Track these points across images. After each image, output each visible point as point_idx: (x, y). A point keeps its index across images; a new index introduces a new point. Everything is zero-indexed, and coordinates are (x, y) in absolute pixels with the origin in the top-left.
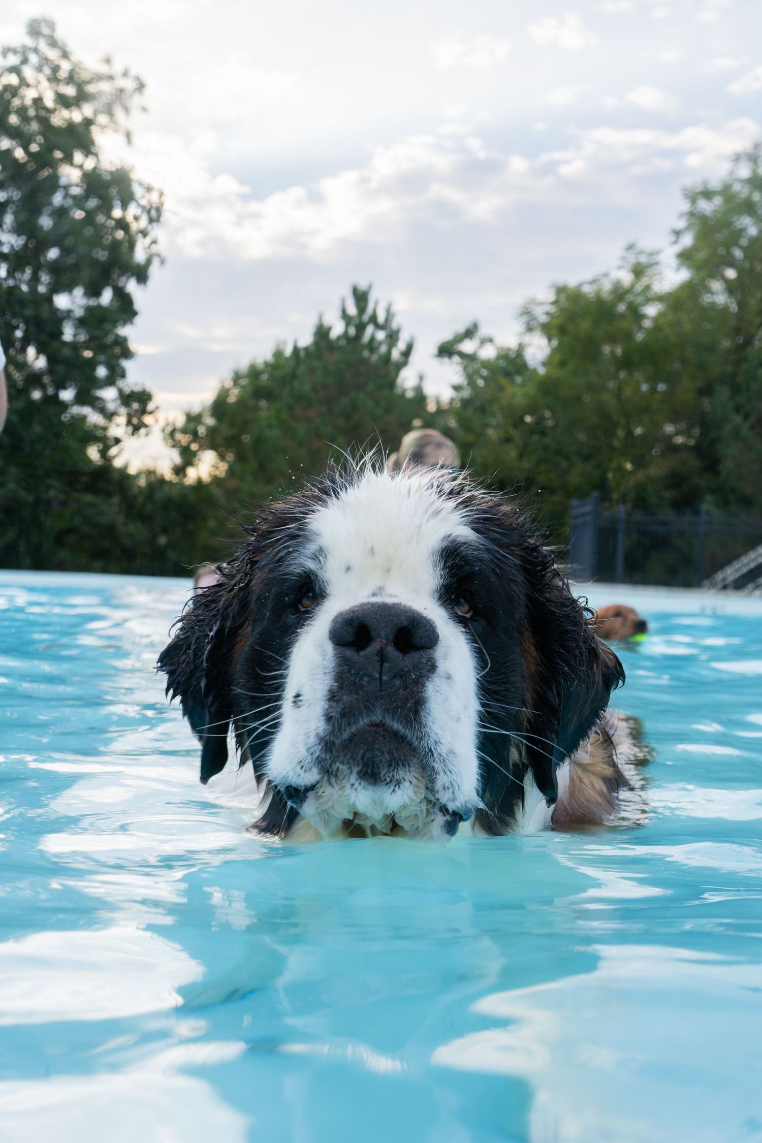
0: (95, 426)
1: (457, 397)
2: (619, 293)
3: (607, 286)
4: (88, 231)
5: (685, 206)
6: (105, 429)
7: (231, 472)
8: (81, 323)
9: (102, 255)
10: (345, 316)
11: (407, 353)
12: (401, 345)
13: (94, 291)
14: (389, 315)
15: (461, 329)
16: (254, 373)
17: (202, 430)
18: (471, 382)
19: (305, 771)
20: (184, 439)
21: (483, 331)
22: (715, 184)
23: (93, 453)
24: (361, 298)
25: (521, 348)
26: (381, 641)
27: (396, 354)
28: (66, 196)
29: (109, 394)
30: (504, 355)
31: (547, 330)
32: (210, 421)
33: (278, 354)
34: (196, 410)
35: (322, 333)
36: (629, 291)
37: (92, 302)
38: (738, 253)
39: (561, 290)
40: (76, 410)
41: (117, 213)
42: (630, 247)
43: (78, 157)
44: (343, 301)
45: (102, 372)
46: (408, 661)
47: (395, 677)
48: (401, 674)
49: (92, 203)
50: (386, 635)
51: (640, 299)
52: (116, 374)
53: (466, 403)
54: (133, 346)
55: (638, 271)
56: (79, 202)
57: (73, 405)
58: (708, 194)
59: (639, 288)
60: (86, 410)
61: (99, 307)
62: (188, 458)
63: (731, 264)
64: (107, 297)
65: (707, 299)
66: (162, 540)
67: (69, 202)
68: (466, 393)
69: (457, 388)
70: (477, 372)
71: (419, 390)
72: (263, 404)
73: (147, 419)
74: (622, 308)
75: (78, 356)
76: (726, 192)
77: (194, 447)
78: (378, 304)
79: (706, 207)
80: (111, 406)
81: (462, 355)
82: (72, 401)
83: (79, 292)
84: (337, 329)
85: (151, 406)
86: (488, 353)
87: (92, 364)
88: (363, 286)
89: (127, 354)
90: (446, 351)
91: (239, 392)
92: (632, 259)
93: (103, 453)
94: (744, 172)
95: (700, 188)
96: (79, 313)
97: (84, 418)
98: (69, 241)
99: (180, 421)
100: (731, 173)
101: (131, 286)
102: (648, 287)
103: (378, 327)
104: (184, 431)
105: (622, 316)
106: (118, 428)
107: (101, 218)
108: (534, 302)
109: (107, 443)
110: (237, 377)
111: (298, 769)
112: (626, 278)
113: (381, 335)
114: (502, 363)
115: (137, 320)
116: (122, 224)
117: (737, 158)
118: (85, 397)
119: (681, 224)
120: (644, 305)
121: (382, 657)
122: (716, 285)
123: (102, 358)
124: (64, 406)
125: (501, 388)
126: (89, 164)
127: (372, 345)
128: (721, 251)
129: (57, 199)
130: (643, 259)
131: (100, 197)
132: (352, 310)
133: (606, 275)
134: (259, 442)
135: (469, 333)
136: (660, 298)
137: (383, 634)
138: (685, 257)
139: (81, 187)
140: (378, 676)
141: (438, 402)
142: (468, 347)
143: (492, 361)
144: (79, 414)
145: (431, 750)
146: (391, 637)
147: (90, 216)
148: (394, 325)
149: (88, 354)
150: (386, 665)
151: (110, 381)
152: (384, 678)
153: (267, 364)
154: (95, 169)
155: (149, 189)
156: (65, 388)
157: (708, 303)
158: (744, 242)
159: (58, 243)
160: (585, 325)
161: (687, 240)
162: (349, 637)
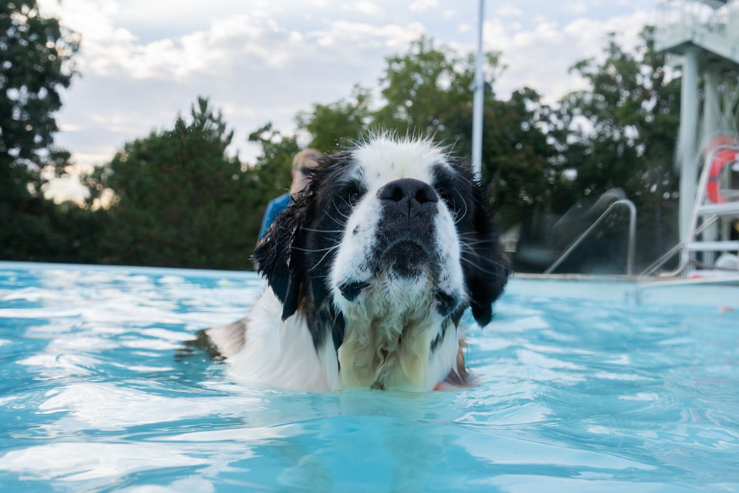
0: (33, 171)
1: (259, 164)
2: (351, 110)
3: (344, 106)
4: (31, 54)
5: (385, 66)
6: (39, 173)
7: (122, 203)
8: (25, 108)
9: (39, 68)
10: (193, 113)
11: (230, 137)
12: (227, 132)
13: (34, 89)
14: (220, 116)
15: (263, 126)
16: (138, 144)
17: (103, 177)
18: (267, 156)
19: (363, 271)
20: (92, 182)
21: (274, 128)
22: (401, 55)
23: (31, 188)
24: (203, 104)
25: (295, 138)
26: (409, 196)
27: (224, 138)
28: (17, 31)
29: (42, 153)
30: (285, 140)
31: (310, 128)
32: (109, 171)
33: (153, 135)
34: (101, 164)
35: (180, 123)
36: (356, 109)
37: (33, 96)
38: (413, 93)
39: (318, 107)
40: (20, 161)
41: (50, 44)
42: (357, 86)
43: (25, 9)
44: (193, 105)
45: (38, 139)
46: (424, 207)
47: (417, 215)
48: (420, 214)
49: (33, 37)
50: (411, 193)
51: (361, 114)
52: (47, 141)
53: (264, 167)
54: (58, 124)
55: (361, 99)
56: (24, 35)
57: (18, 158)
58: (398, 61)
59: (361, 107)
60: (27, 162)
61: (38, 100)
62: (95, 193)
63: (409, 98)
64: (42, 93)
65: (396, 116)
66: (77, 244)
67: (18, 36)
68: (265, 162)
69: (259, 159)
70: (271, 150)
71: (237, 158)
72: (143, 163)
73: (68, 169)
74: (352, 118)
75: (23, 129)
76: (407, 60)
77: (99, 187)
78: (214, 108)
79: (397, 67)
80: (43, 160)
81: (263, 141)
82: (18, 155)
83: (24, 89)
84: (189, 121)
85: (70, 160)
86: (277, 140)
87: (32, 134)
88: (204, 97)
89: (55, 129)
90: (254, 137)
91: (128, 156)
92: (357, 93)
93: (38, 188)
94: (416, 50)
95: (394, 58)
96: (24, 102)
97: (25, 167)
98: (19, 58)
99: (90, 171)
100: (410, 50)
101: (59, 89)
102: (365, 108)
103: (214, 121)
104: (93, 176)
105: (351, 123)
106: (48, 173)
107: (39, 47)
108: (302, 113)
109: (40, 182)
110: (127, 147)
111: (359, 270)
112: (354, 102)
113: (215, 126)
114: (284, 146)
115: (62, 109)
116: (53, 51)
117: (412, 43)
118: (27, 153)
119: (384, 75)
120: (364, 117)
121: (410, 205)
122: (401, 109)
123: (38, 130)
124: (12, 159)
125: (283, 159)
126: (32, 14)
127: (210, 132)
128: (404, 91)
129: (11, 33)
130: (363, 93)
131: (39, 34)
132: (198, 110)
133: (343, 100)
134: (140, 184)
135: (267, 128)
136: (372, 114)
137: (410, 192)
138: (386, 93)
139: (27, 27)
140: (407, 214)
141: (248, 167)
142: (266, 136)
143: (279, 144)
144: (21, 164)
145: (438, 255)
146: (414, 194)
147: (31, 45)
148: (223, 120)
149: (29, 128)
150: (412, 209)
151: (43, 145)
152: (411, 215)
153: (145, 140)
154: (36, 17)
155: (72, 32)
156: (13, 147)
157: (397, 119)
158: (416, 86)
159: (10, 59)
160: (331, 126)
161: (387, 84)
162: (389, 195)
